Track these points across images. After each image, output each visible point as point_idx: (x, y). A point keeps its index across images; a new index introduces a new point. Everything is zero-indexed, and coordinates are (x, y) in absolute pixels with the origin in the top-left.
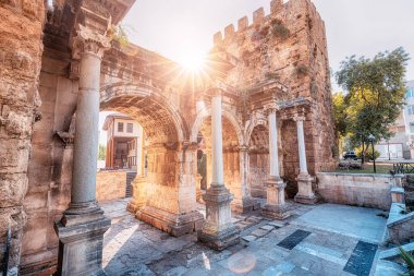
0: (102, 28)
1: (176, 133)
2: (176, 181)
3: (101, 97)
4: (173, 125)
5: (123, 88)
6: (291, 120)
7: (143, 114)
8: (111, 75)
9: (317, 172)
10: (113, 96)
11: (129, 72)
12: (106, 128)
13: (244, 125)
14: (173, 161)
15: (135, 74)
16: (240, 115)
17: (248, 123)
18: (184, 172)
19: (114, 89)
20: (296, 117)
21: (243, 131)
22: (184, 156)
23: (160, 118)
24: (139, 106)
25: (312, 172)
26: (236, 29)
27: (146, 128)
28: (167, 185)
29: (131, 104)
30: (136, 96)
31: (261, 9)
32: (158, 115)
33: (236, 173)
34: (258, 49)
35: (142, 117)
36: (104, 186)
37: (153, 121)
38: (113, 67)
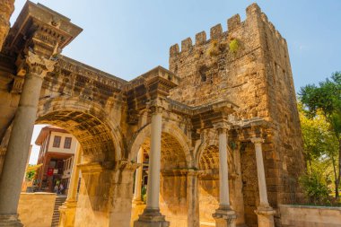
0: (48, 53)
1: (113, 151)
2: (109, 205)
3: (39, 110)
4: (111, 141)
5: (61, 103)
6: (250, 142)
7: (81, 129)
8: (51, 90)
9: (280, 205)
10: (50, 110)
11: (70, 88)
12: (39, 142)
13: (193, 145)
14: (108, 181)
15: (76, 90)
16: (189, 134)
17: (198, 143)
18: (119, 195)
19: (53, 103)
20: (254, 139)
21: (192, 152)
22: (120, 176)
23: (98, 133)
24: (77, 120)
25: (274, 204)
26: (194, 43)
27: (83, 143)
28: (98, 210)
29: (68, 118)
30: (74, 110)
31: (219, 26)
32: (97, 131)
33: (183, 200)
34: (215, 64)
35: (80, 132)
36: (27, 211)
37: (91, 137)
38: (55, 82)
